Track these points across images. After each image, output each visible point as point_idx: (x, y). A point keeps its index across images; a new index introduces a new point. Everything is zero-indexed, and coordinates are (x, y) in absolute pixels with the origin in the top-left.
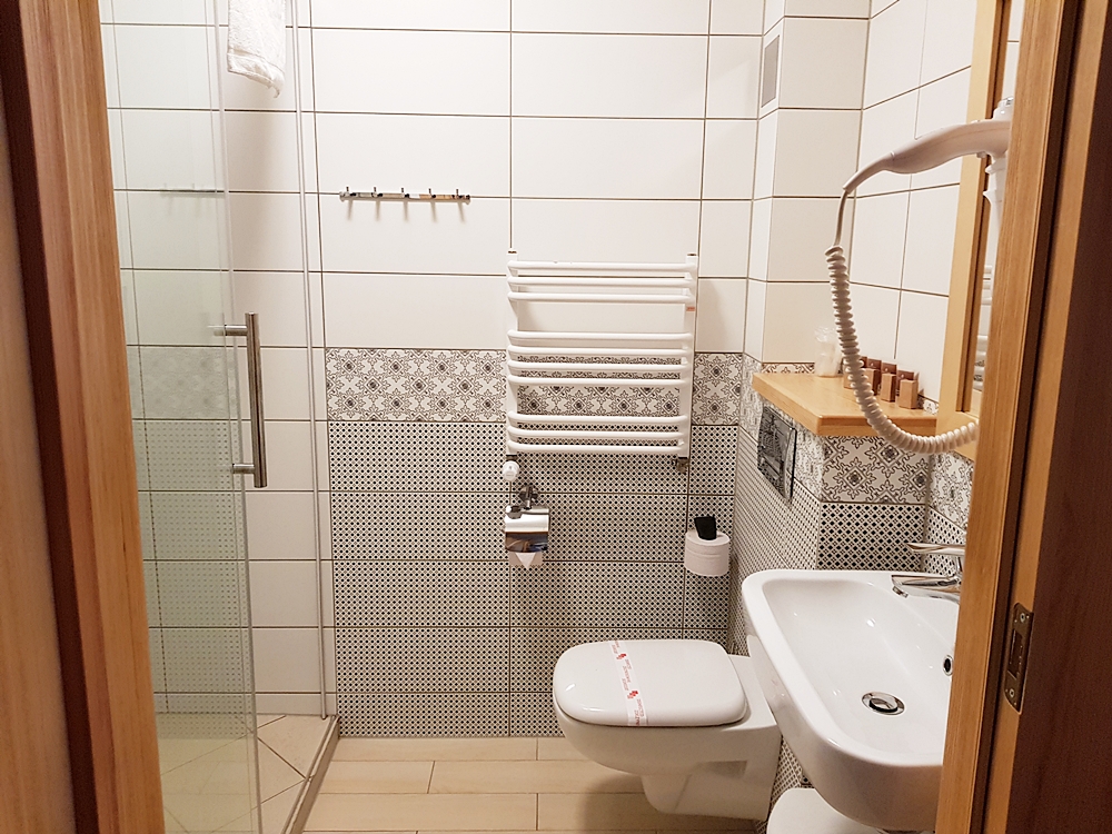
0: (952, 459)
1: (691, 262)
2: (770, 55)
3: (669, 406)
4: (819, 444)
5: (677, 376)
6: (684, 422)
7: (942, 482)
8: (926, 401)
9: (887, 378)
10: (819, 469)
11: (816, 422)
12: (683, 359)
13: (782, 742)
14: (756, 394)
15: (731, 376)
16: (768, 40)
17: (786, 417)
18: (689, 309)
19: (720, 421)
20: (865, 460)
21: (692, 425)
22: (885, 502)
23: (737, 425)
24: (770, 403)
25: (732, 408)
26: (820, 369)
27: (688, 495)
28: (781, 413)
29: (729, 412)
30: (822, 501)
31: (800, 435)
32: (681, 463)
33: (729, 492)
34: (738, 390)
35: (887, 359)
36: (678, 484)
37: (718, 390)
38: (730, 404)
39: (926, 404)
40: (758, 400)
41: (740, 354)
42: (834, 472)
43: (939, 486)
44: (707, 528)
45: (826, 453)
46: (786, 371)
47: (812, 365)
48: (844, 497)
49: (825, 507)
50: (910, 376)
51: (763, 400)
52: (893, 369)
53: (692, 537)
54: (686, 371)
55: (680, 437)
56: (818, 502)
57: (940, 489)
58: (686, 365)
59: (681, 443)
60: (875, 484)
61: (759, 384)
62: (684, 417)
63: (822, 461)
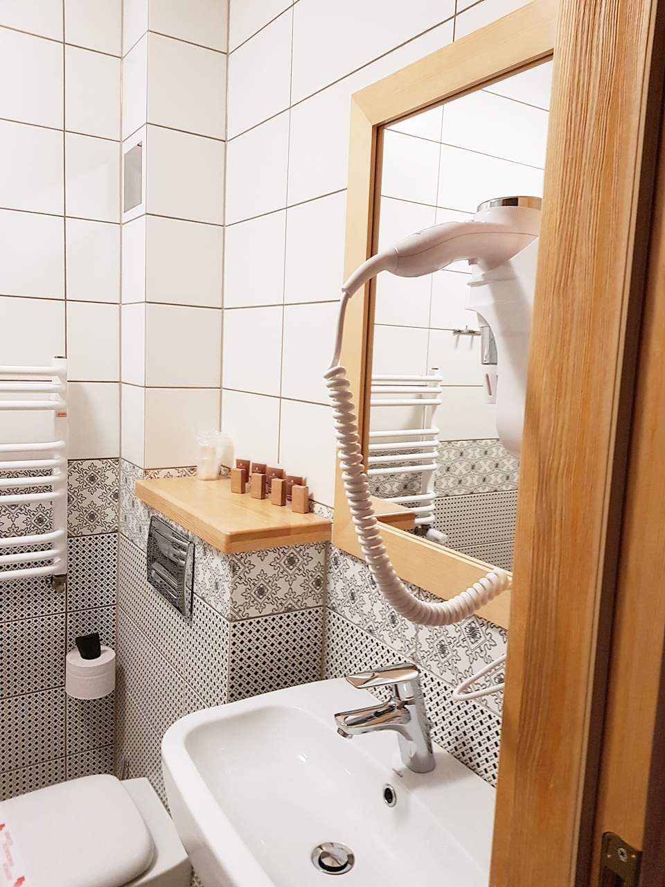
0: (350, 562)
1: (58, 365)
2: (132, 163)
3: (40, 520)
4: (224, 560)
5: (48, 488)
6: (59, 539)
7: (340, 585)
8: (316, 505)
9: (276, 483)
10: (226, 586)
11: (223, 540)
12: (54, 469)
13: (193, 873)
14: (138, 500)
15: (108, 482)
16: (128, 146)
17: (180, 528)
18: (61, 415)
19: (99, 530)
20: (270, 572)
21: (68, 537)
22: (289, 610)
23: (116, 531)
24: (158, 512)
25: (111, 514)
26: (203, 472)
27: (66, 612)
28: (173, 523)
29: (108, 519)
30: (231, 621)
31: (199, 550)
32: (56, 581)
33: (111, 602)
34: (116, 496)
35: (272, 464)
36: (55, 603)
37: (94, 498)
38: (108, 511)
39: (317, 508)
40: (141, 508)
41: (117, 460)
42: (242, 588)
43: (337, 588)
44: (90, 648)
45: (234, 571)
46: (169, 476)
47: (193, 469)
48: (253, 612)
49: (235, 626)
50: (299, 482)
51: (149, 509)
52: (280, 474)
53: (74, 659)
54: (58, 483)
55: (56, 555)
56: (228, 622)
57: (338, 591)
58: (58, 476)
59: (57, 560)
60: (280, 594)
61: (141, 491)
62: (59, 532)
63: (229, 578)
